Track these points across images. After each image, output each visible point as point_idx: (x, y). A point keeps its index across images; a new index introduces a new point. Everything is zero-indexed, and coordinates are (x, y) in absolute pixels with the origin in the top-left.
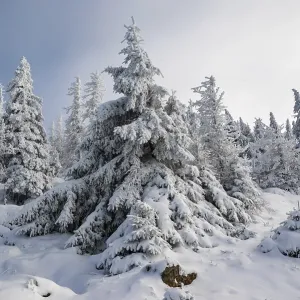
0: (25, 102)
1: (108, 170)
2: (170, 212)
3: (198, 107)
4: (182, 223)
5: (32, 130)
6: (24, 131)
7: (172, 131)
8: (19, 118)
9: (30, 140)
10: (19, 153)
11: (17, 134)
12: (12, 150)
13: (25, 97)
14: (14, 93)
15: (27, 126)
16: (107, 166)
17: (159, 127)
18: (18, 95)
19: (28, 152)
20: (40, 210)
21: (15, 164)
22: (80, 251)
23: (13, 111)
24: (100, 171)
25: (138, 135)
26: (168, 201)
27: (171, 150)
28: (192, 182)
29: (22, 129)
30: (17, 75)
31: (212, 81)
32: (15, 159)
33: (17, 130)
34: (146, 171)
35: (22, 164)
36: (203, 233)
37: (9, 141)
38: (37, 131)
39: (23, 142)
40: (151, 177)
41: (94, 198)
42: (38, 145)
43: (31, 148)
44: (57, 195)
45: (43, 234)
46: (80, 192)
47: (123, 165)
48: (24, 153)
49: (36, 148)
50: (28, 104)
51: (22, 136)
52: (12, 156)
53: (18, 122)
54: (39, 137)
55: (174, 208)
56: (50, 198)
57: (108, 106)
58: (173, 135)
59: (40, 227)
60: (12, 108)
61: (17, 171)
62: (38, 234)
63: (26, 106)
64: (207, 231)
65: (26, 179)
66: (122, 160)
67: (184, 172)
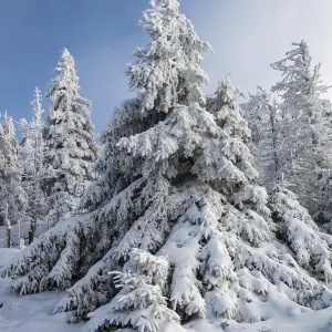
0: (69, 108)
1: (122, 200)
2: (196, 264)
3: (282, 92)
4: (214, 281)
5: (79, 144)
6: (68, 146)
7: (216, 137)
8: (60, 129)
9: (76, 157)
10: (63, 176)
11: (60, 151)
12: (53, 172)
13: (69, 101)
14: (55, 98)
15: (72, 140)
16: (122, 194)
17: (190, 132)
18: (60, 99)
19: (74, 174)
20: (35, 258)
21: (59, 190)
22: (73, 319)
23: (54, 122)
24: (113, 203)
25: (155, 147)
26: (198, 246)
27: (214, 166)
28: (253, 213)
29: (65, 144)
30: (58, 73)
31: (303, 48)
32: (57, 185)
33: (60, 146)
34: (178, 199)
35: (67, 189)
36: (250, 295)
37: (49, 160)
38: (85, 144)
39: (67, 161)
40: (183, 208)
41: (105, 241)
42: (87, 164)
43: (77, 168)
44: (56, 237)
45: (38, 291)
46: (86, 232)
47: (144, 192)
48: (68, 176)
49: (84, 167)
50: (74, 110)
51: (65, 152)
52: (54, 180)
53: (59, 135)
54: (87, 153)
55: (204, 257)
56: (47, 242)
57: (122, 109)
58: (217, 142)
59: (35, 281)
60: (52, 118)
61: (61, 200)
62: (33, 292)
63: (71, 113)
64: (258, 293)
65: (71, 209)
66: (144, 185)
67: (240, 197)
